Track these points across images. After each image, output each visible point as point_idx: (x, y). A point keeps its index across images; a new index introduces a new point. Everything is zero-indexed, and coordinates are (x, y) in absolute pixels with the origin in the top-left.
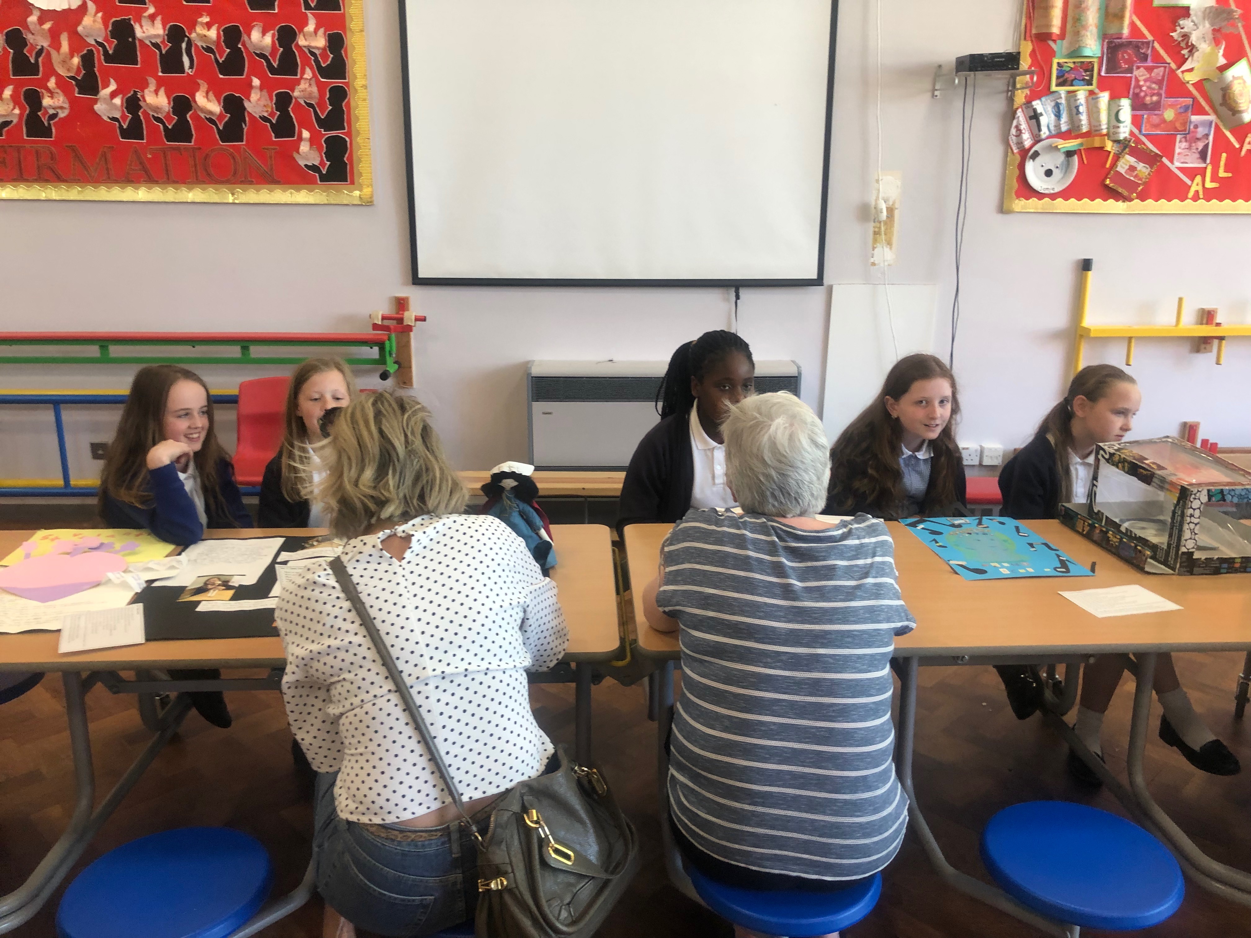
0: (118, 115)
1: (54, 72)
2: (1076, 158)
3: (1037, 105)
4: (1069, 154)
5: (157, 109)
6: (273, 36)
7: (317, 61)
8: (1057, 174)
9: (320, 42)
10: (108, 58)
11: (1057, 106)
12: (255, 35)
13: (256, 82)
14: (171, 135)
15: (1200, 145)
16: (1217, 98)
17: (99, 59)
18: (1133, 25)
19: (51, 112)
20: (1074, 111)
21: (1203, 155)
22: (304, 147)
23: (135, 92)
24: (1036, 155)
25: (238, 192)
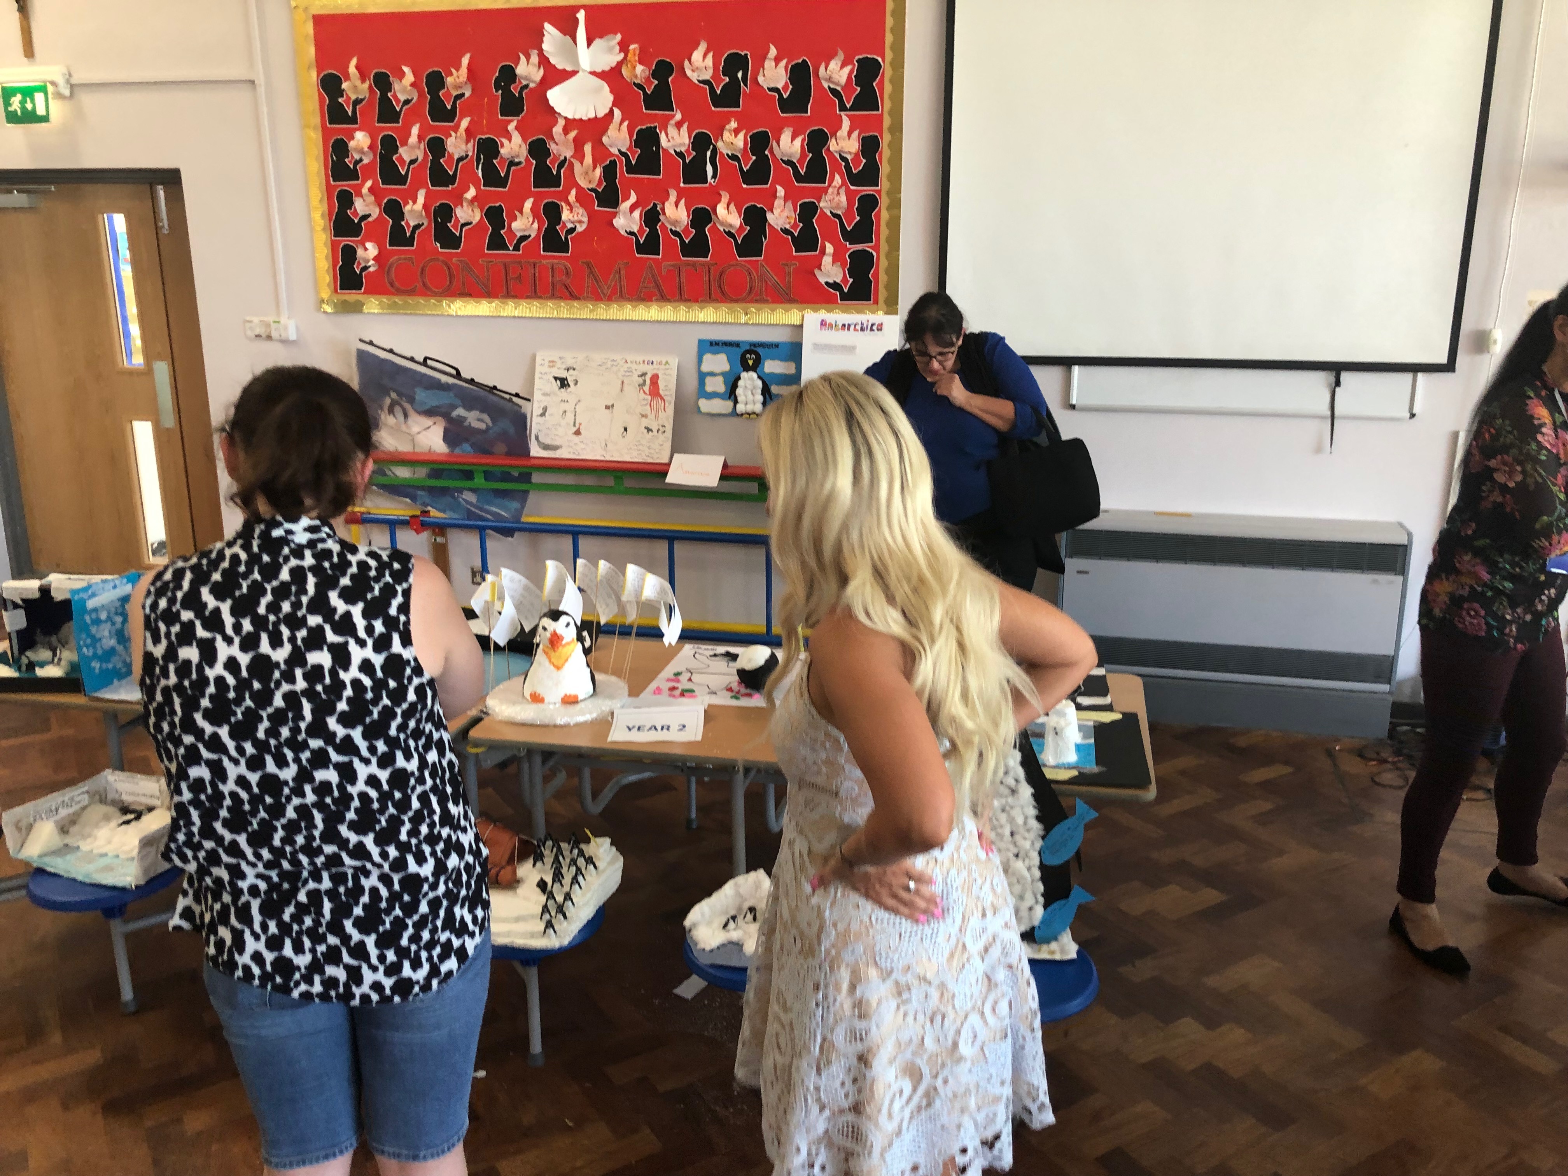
0: (635, 229)
1: (575, 184)
5: (676, 222)
6: (803, 140)
7: (848, 167)
9: (853, 146)
10: (631, 169)
12: (784, 141)
13: (781, 191)
14: (686, 250)
17: (621, 170)
19: (570, 226)
22: (827, 262)
23: (655, 205)
25: (752, 312)
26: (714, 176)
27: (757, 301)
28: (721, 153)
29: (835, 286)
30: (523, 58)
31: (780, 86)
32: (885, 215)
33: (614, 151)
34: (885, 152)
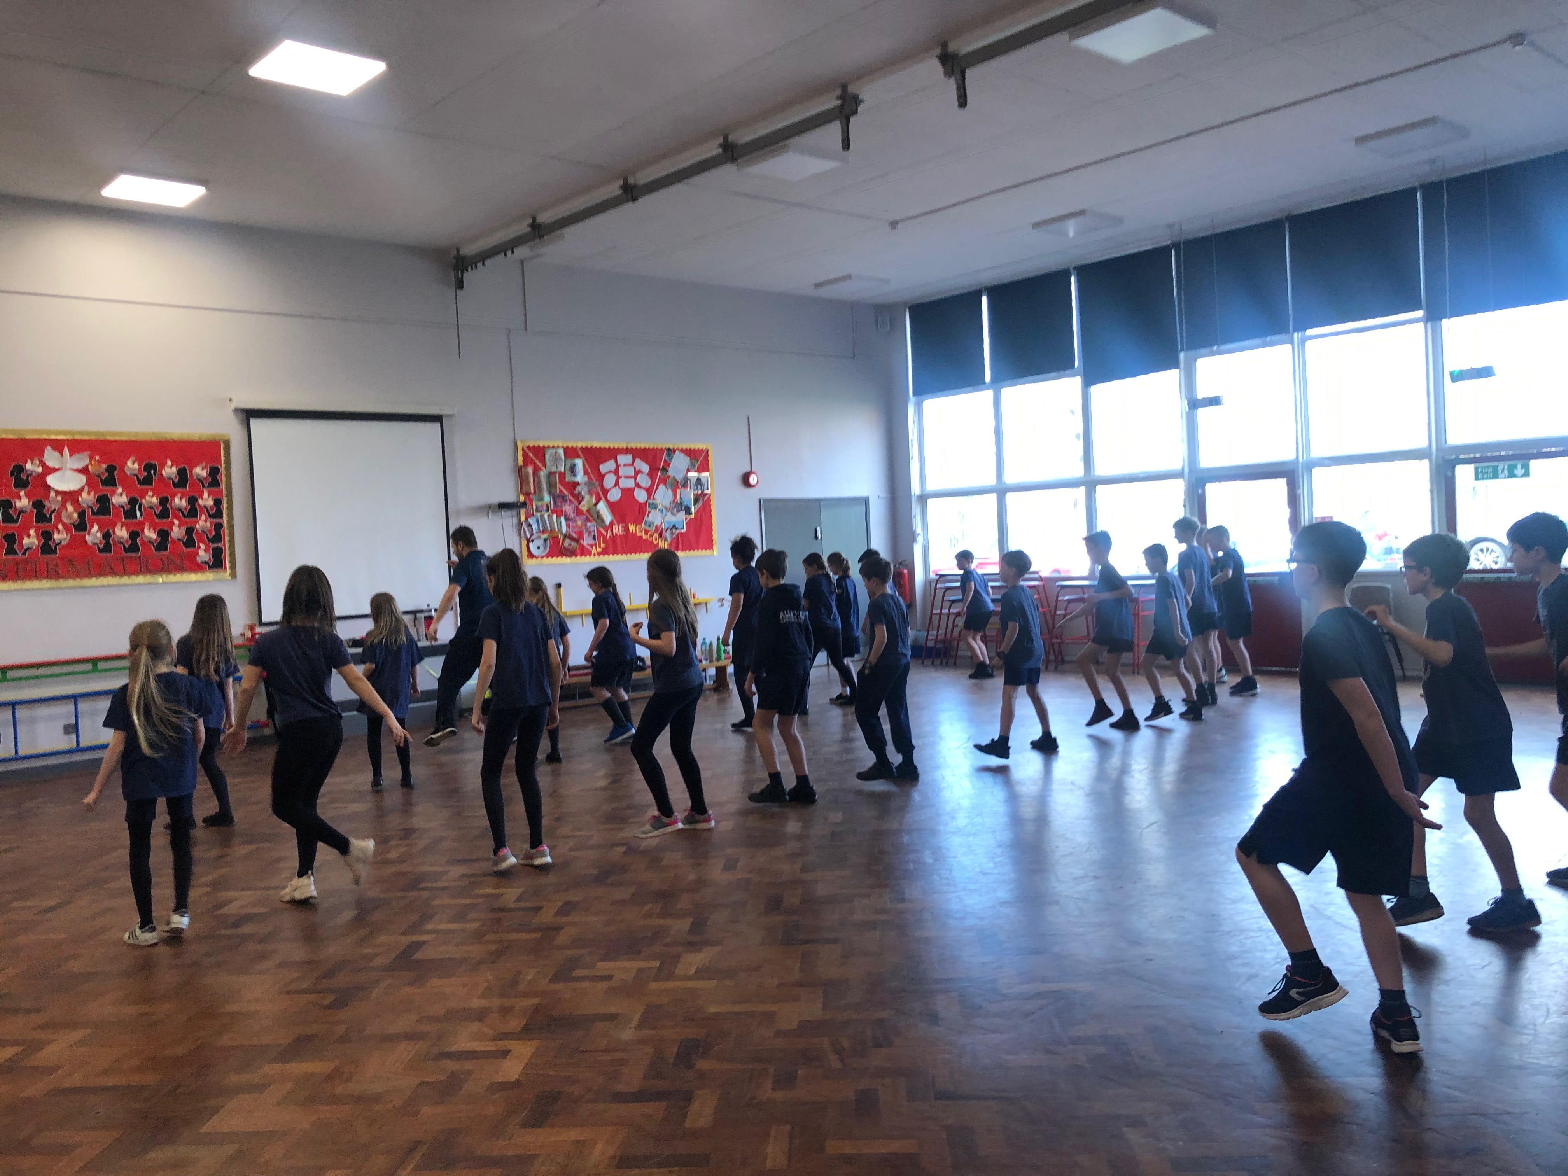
0: (97, 541)
1: (61, 521)
2: (548, 541)
3: (530, 520)
4: (545, 540)
5: (122, 538)
6: (186, 501)
7: (207, 511)
8: (542, 548)
9: (211, 503)
10: (93, 513)
11: (537, 521)
12: (177, 500)
13: (176, 522)
14: (127, 550)
15: (593, 534)
16: (595, 516)
17: (89, 514)
18: (560, 489)
19: (57, 541)
20: (544, 524)
21: (594, 538)
22: (201, 553)
23: (108, 531)
24: (533, 541)
25: (164, 577)
26: (141, 515)
27: (166, 572)
28: (144, 507)
29: (206, 563)
30: (29, 462)
31: (173, 477)
32: (227, 532)
33: (85, 505)
34: (225, 505)
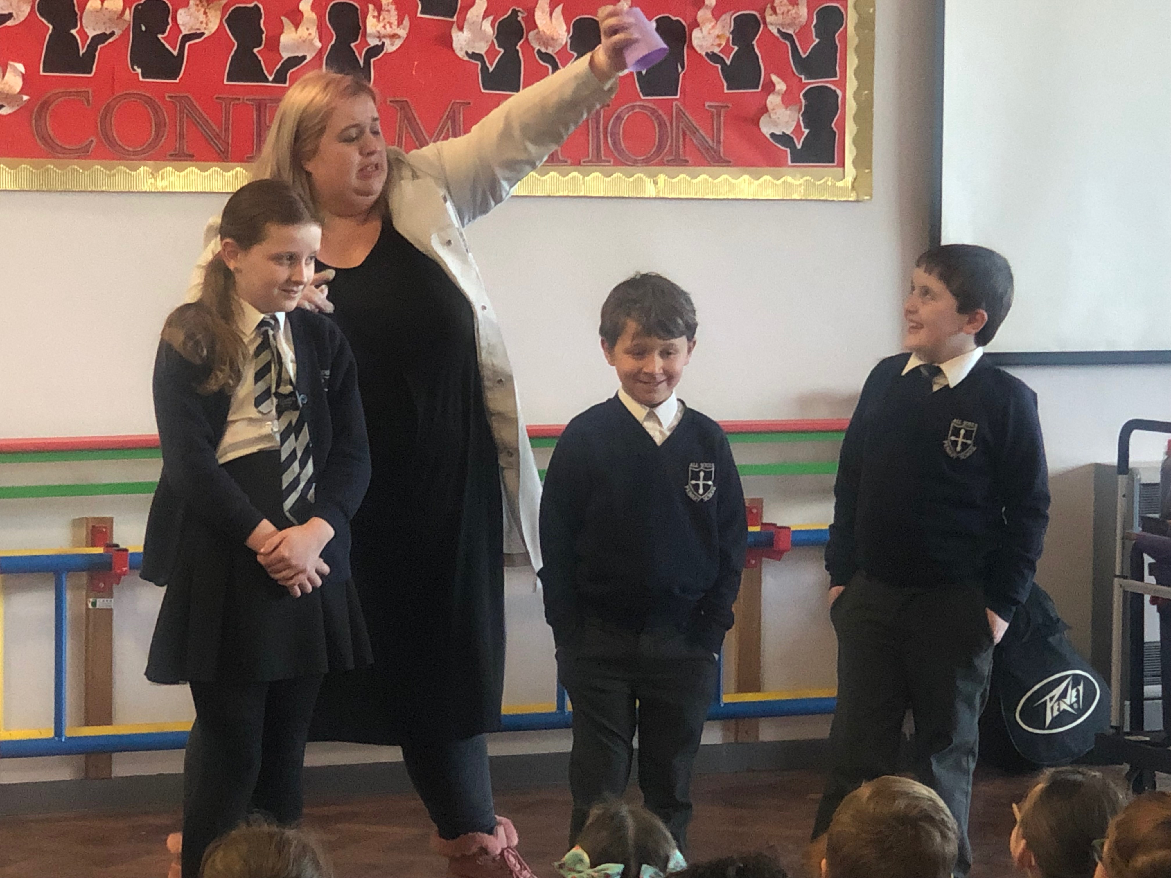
0: (482, 48)
5: (547, 41)
19: (373, 42)
22: (775, 105)
23: (515, 13)
25: (662, 178)
27: (669, 163)
32: (853, 38)
